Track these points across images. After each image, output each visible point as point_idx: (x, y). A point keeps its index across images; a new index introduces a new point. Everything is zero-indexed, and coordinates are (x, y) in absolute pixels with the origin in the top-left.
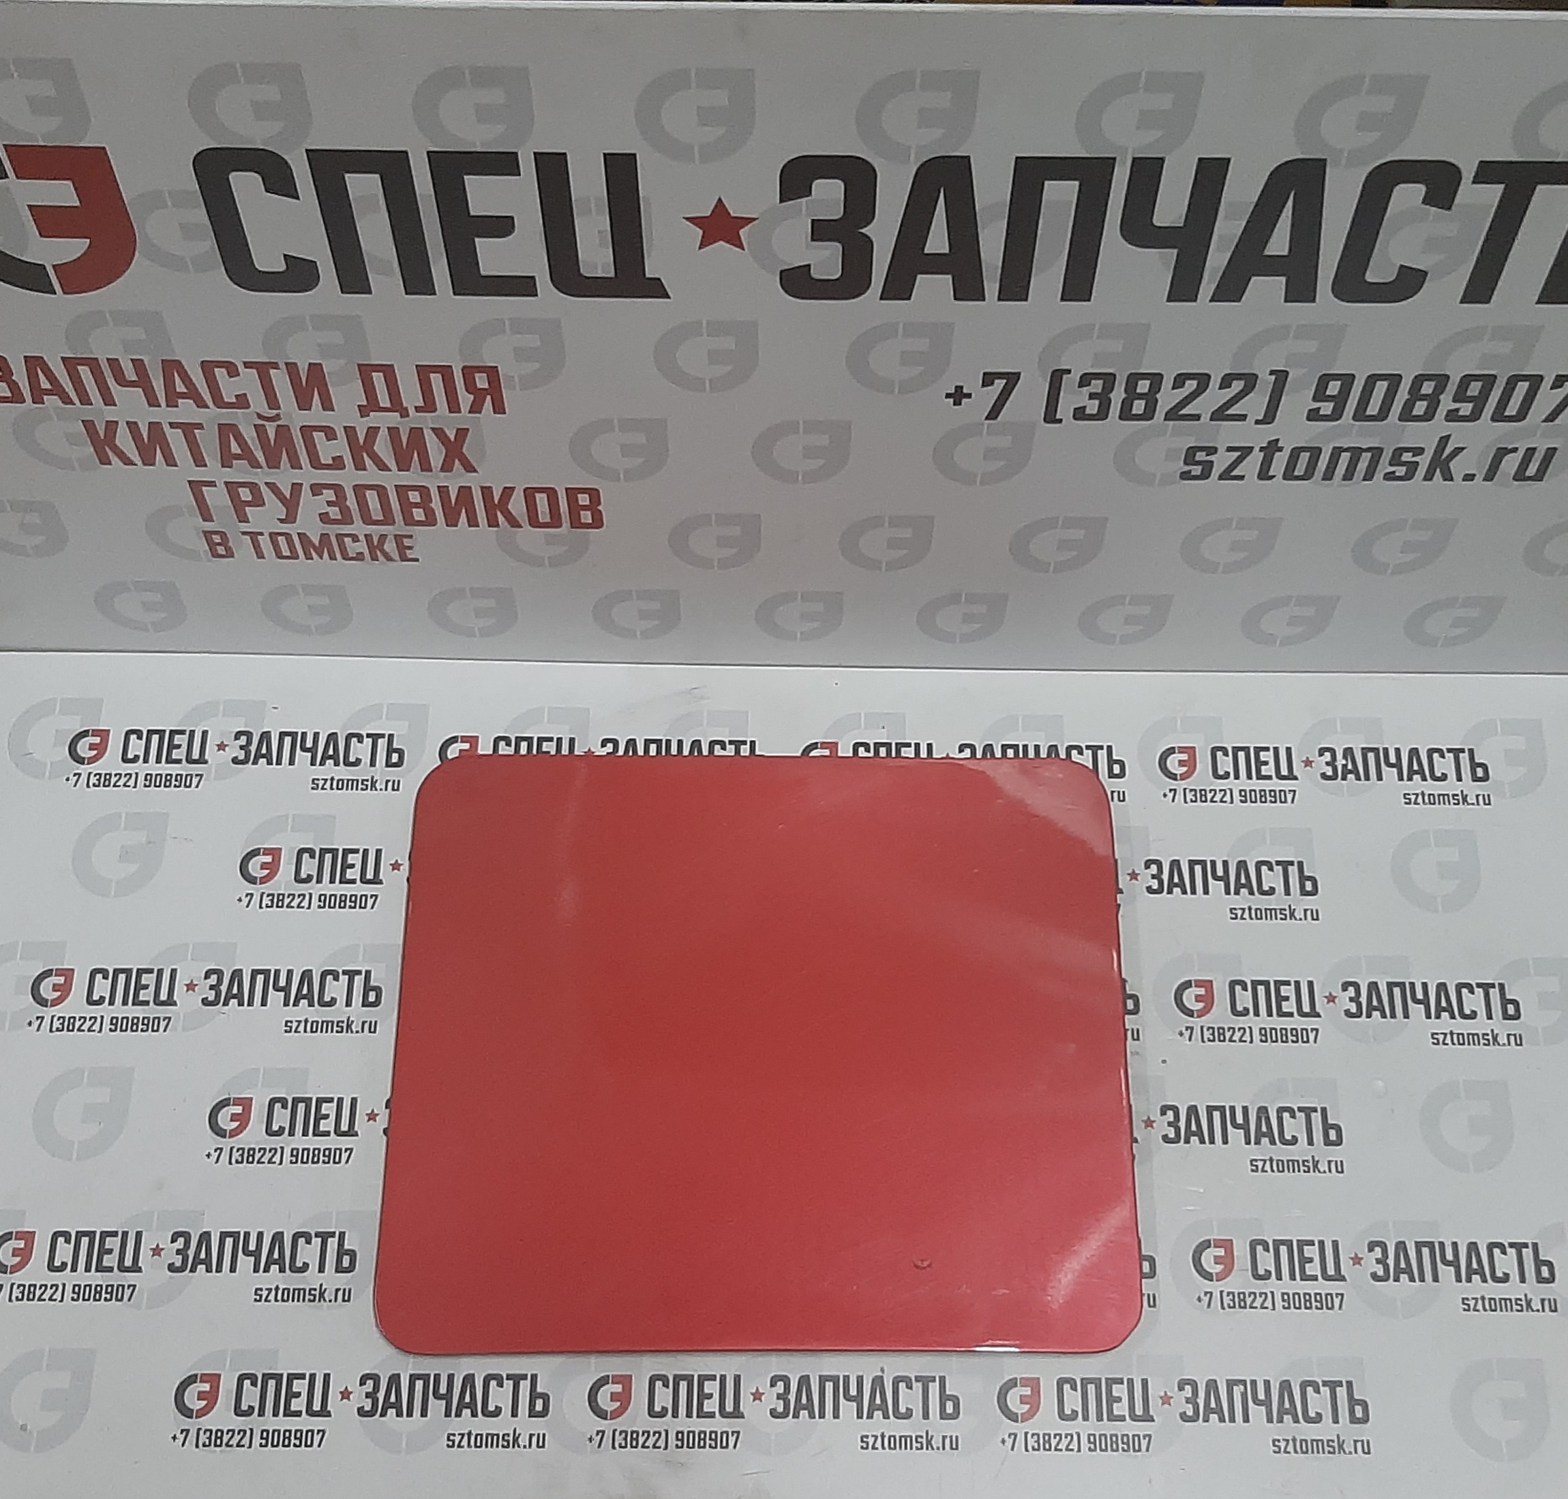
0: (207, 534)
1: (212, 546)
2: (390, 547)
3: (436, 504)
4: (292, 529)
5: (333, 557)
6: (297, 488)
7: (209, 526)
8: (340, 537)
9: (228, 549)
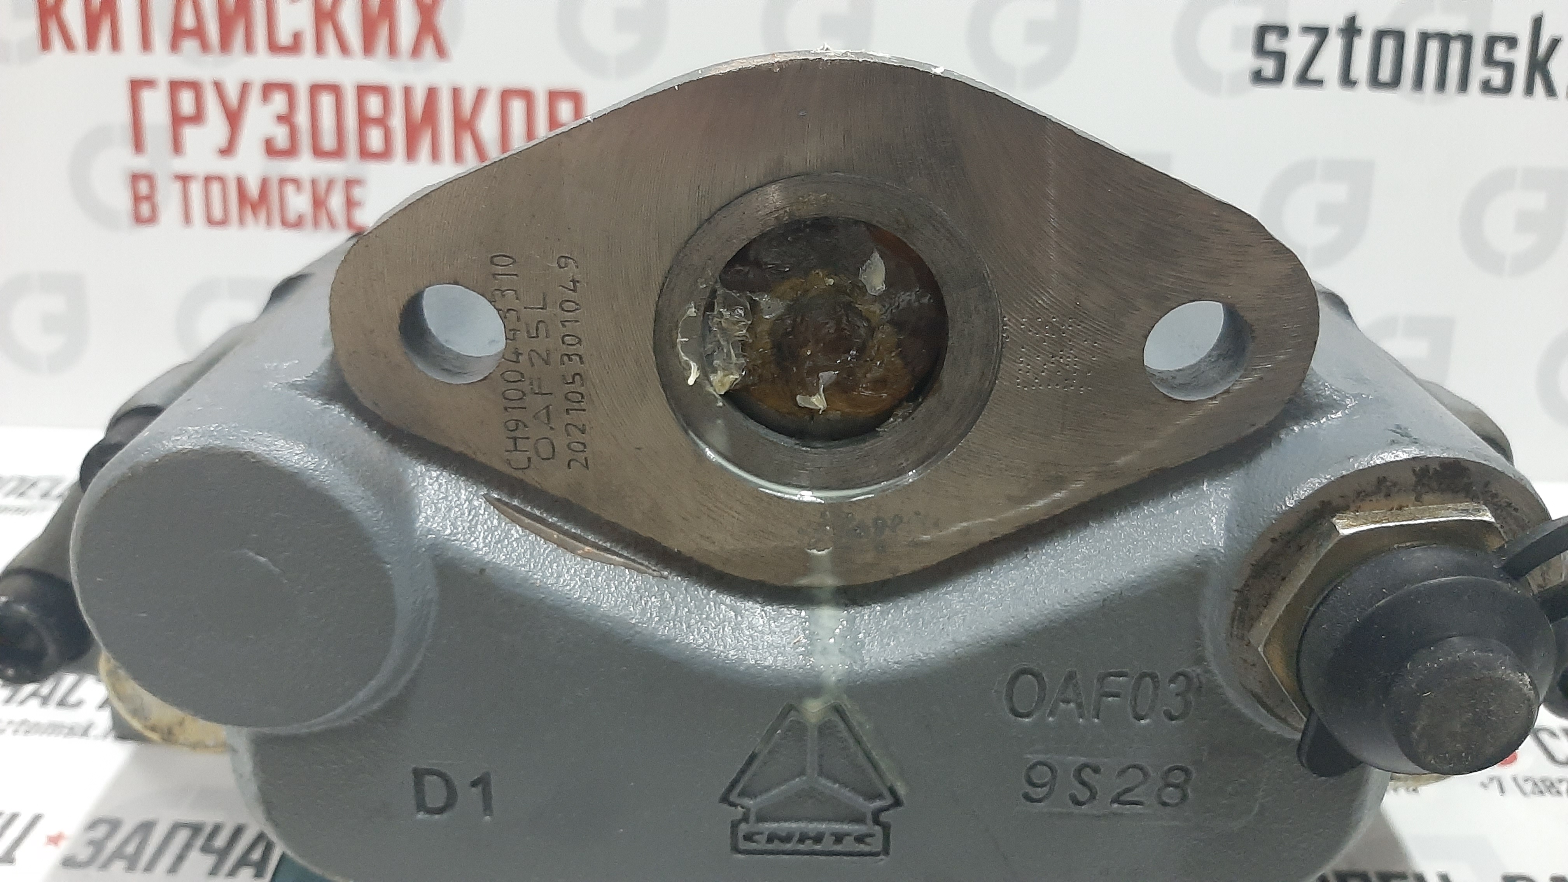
0: (135, 178)
1: (137, 199)
2: (336, 202)
3: (397, 122)
4: (229, 168)
5: (269, 222)
6: (245, 87)
7: (141, 163)
8: (283, 181)
9: (154, 209)
